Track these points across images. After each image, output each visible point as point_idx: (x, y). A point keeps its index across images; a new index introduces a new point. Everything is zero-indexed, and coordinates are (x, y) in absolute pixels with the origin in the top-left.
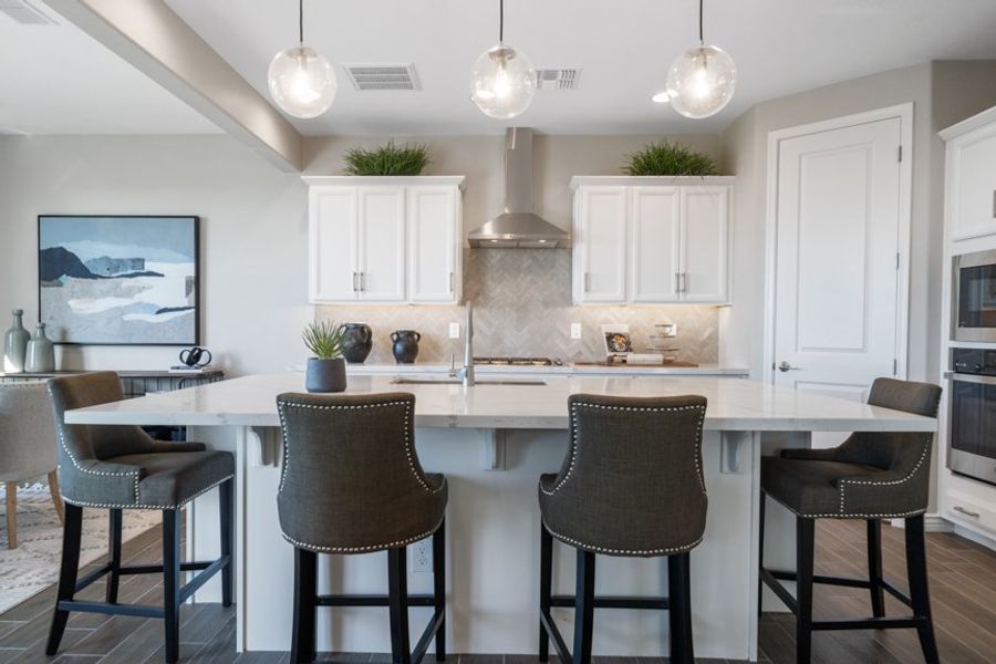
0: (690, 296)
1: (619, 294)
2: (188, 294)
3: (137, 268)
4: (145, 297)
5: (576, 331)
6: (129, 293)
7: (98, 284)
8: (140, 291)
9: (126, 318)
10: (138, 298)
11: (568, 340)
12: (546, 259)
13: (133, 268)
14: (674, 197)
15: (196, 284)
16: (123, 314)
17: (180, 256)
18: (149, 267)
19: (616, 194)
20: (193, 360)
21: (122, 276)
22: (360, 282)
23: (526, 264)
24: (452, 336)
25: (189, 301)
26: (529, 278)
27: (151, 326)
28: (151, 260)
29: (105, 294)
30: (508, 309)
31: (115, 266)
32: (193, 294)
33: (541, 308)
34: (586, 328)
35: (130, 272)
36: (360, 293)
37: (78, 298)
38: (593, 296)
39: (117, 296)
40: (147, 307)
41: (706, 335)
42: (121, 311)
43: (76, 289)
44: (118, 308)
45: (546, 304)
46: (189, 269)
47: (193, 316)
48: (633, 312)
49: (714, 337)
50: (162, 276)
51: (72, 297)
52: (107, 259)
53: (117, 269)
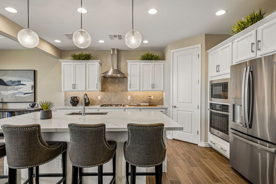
0: (155, 89)
1: (138, 89)
2: (32, 89)
3: (19, 83)
4: (21, 90)
5: (129, 97)
6: (17, 89)
7: (9, 87)
8: (20, 89)
9: (16, 96)
10: (19, 90)
11: (127, 100)
12: (122, 80)
13: (18, 83)
14: (151, 66)
15: (34, 87)
16: (15, 95)
17: (30, 80)
18: (22, 83)
19: (137, 64)
20: (33, 106)
21: (15, 85)
22: (74, 86)
23: (117, 81)
24: (99, 99)
25: (33, 91)
26: (118, 85)
27: (23, 97)
28: (22, 81)
29: (10, 90)
30: (112, 92)
31: (13, 83)
32: (33, 89)
33: (121, 92)
34: (132, 97)
35: (17, 84)
36: (74, 89)
37: (3, 91)
38: (132, 89)
39: (14, 90)
40: (21, 93)
41: (160, 98)
42: (15, 94)
43: (3, 88)
44: (14, 93)
45: (122, 91)
46: (32, 83)
47: (34, 95)
48: (143, 93)
49: (162, 99)
50: (25, 85)
51: (2, 91)
52: (11, 81)
53: (14, 83)
